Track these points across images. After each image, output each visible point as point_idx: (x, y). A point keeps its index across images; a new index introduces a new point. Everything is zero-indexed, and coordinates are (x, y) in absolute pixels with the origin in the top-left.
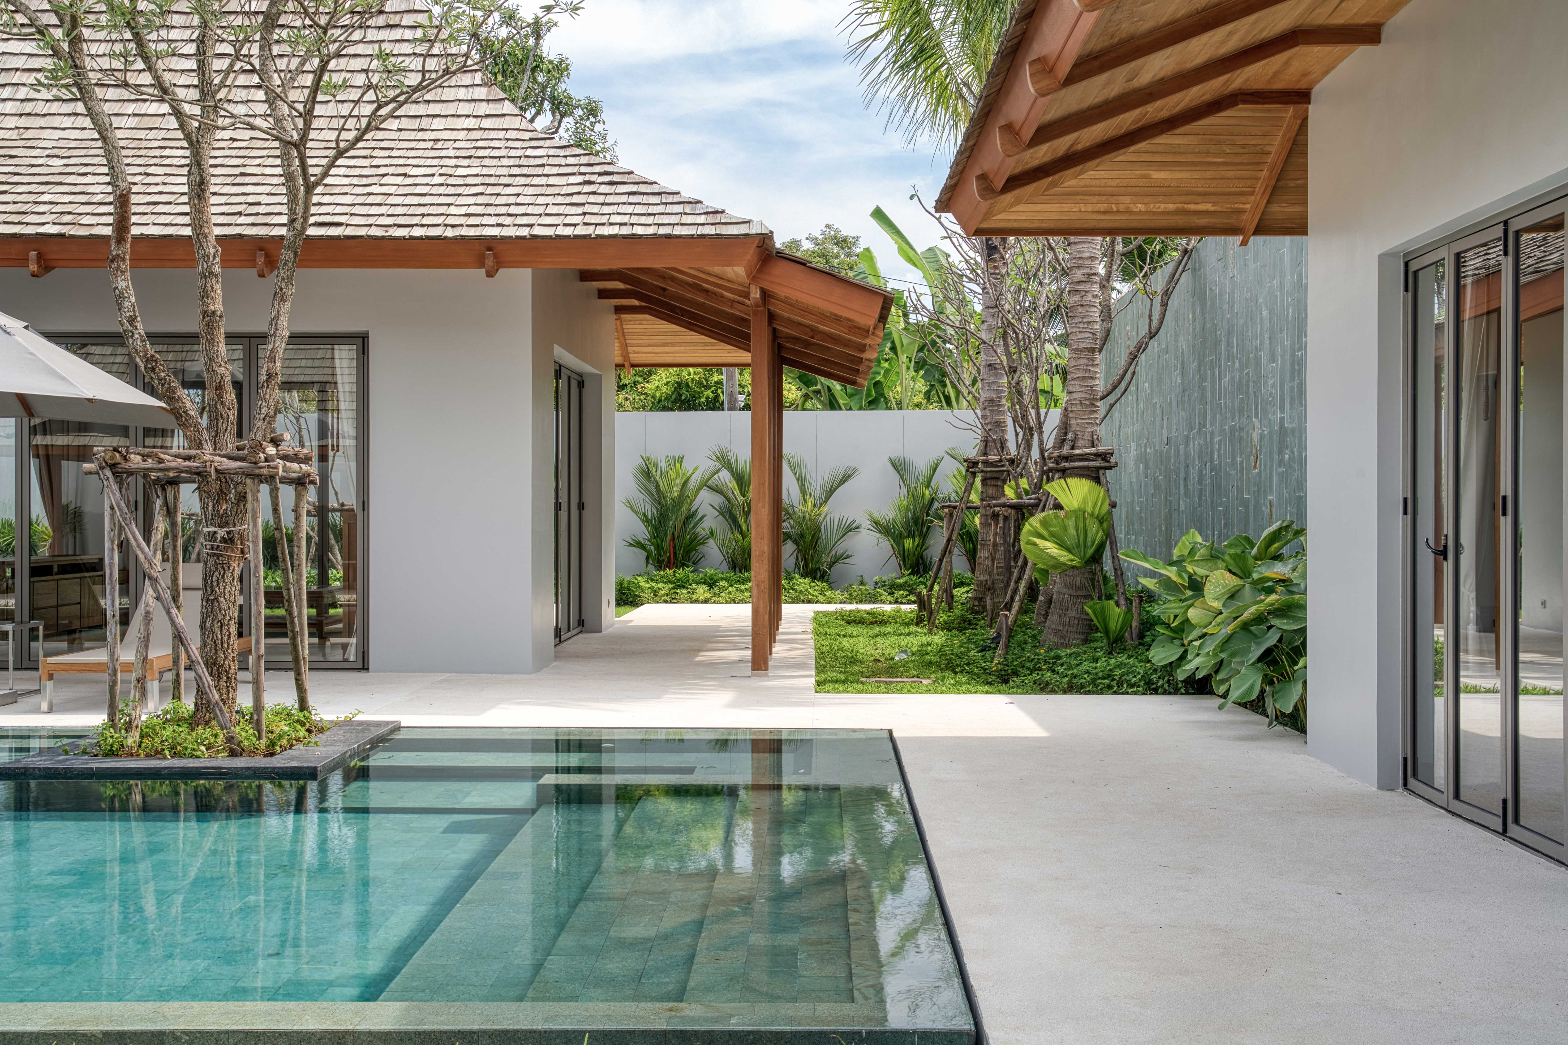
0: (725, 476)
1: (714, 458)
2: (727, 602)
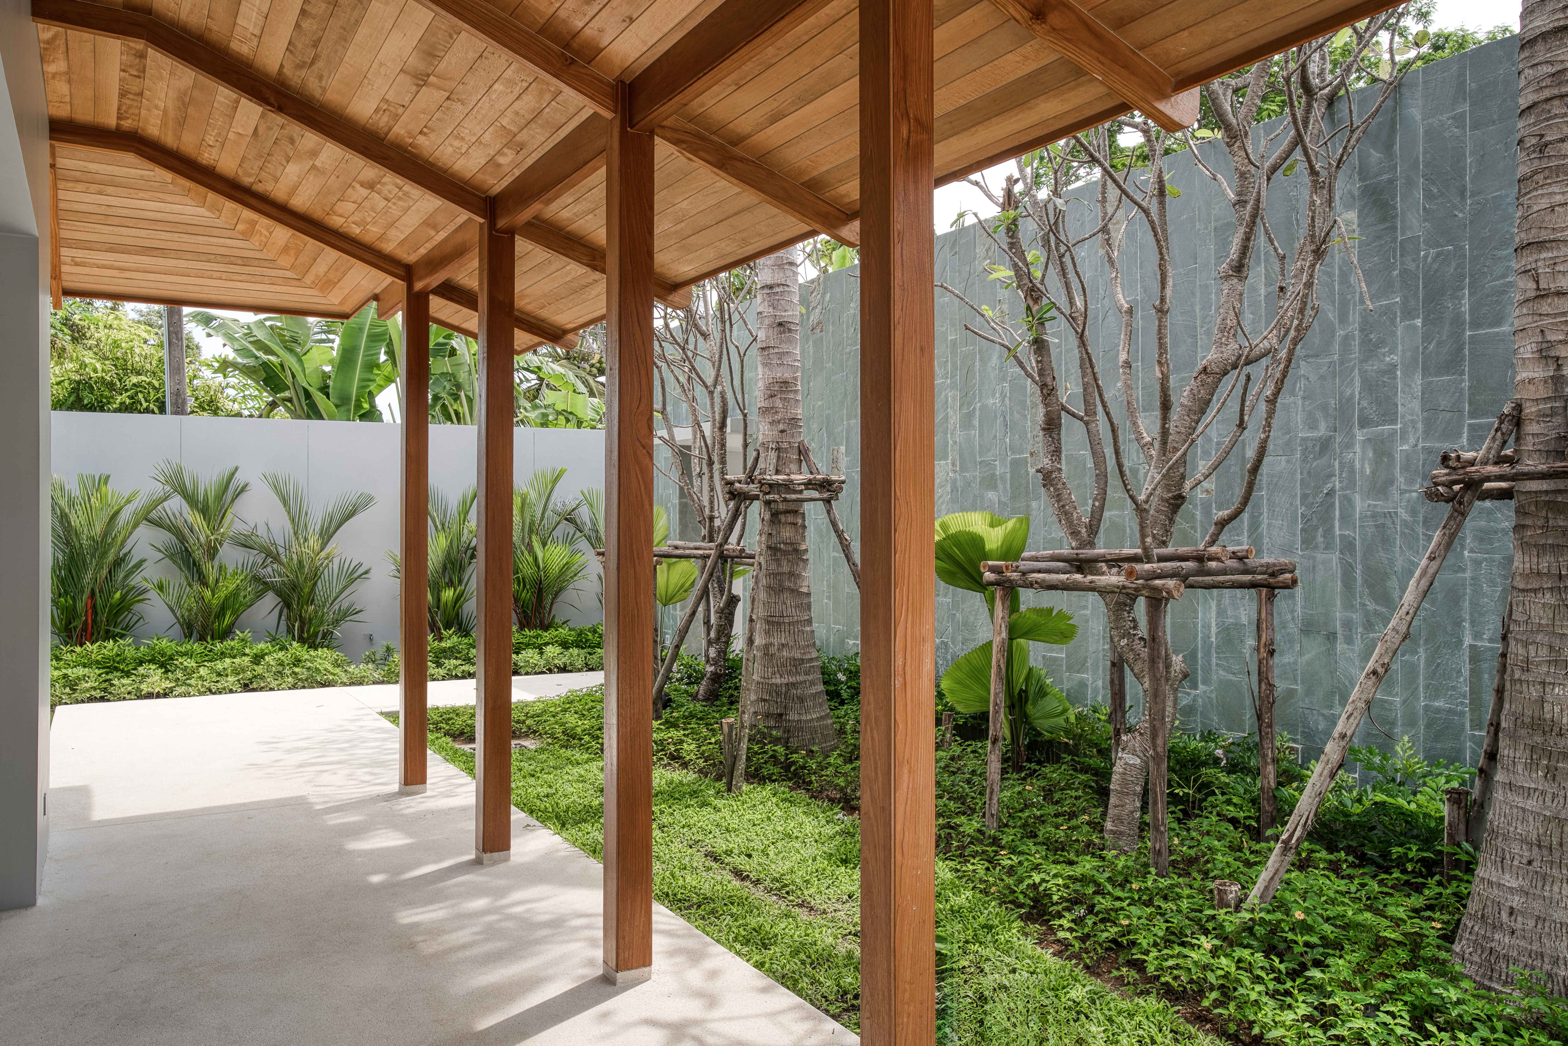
0: (176, 505)
1: (162, 479)
2: (201, 694)
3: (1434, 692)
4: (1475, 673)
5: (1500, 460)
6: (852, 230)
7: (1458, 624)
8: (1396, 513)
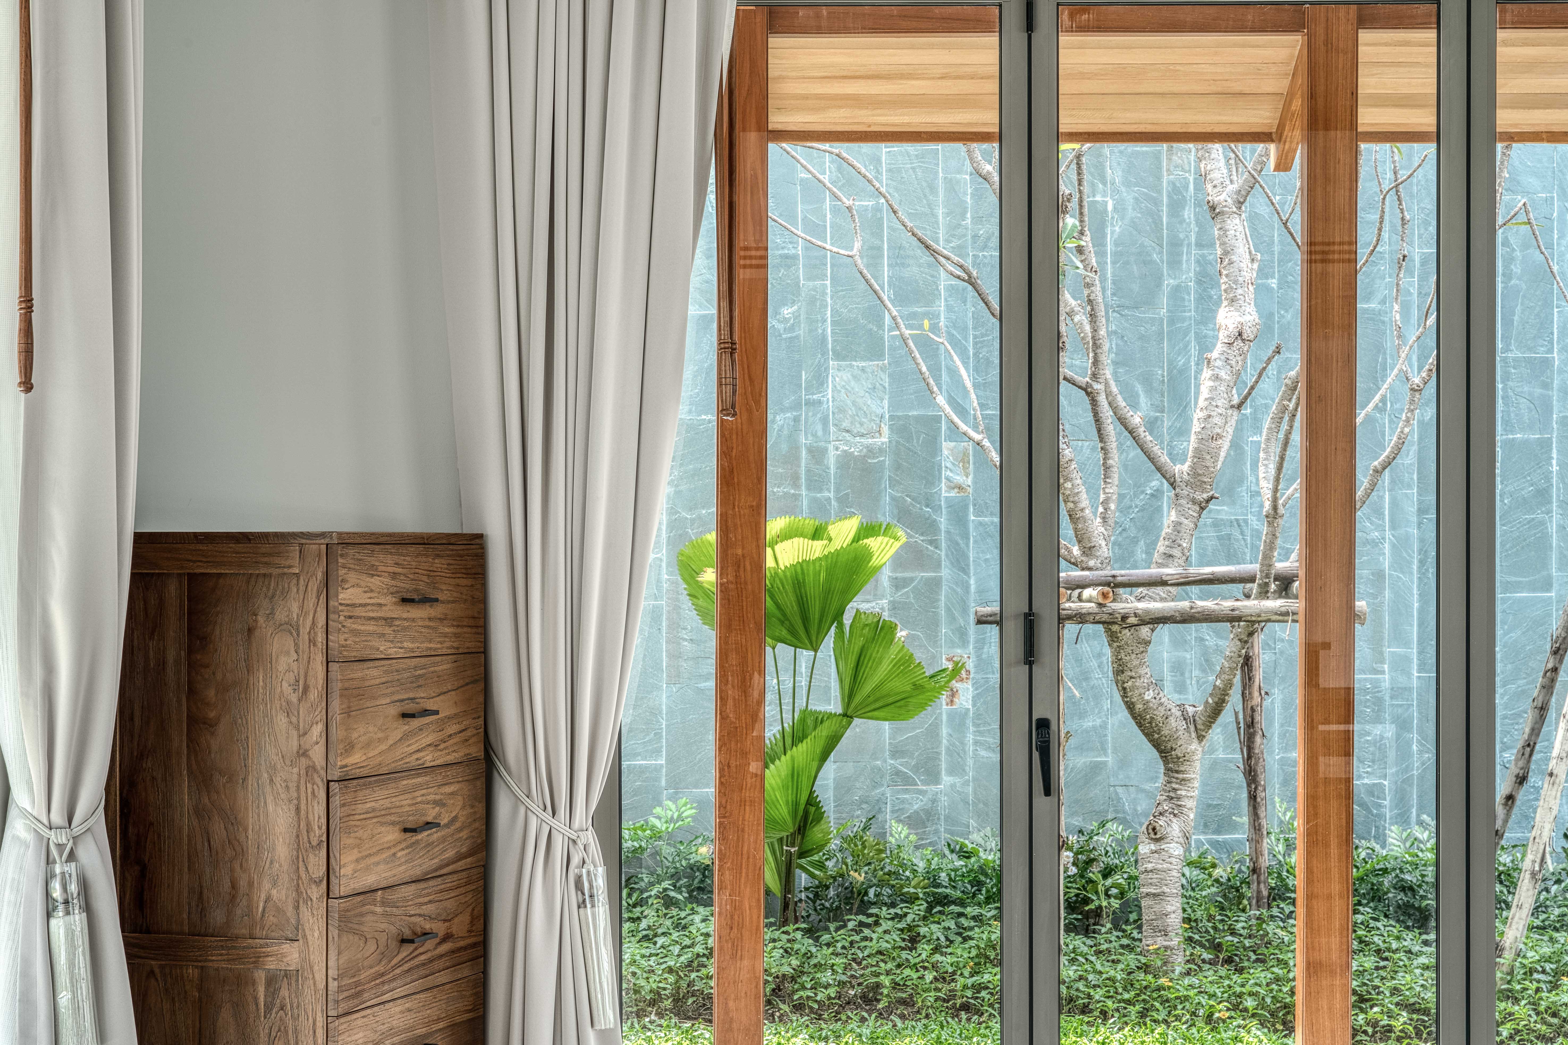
8: (1246, 521)
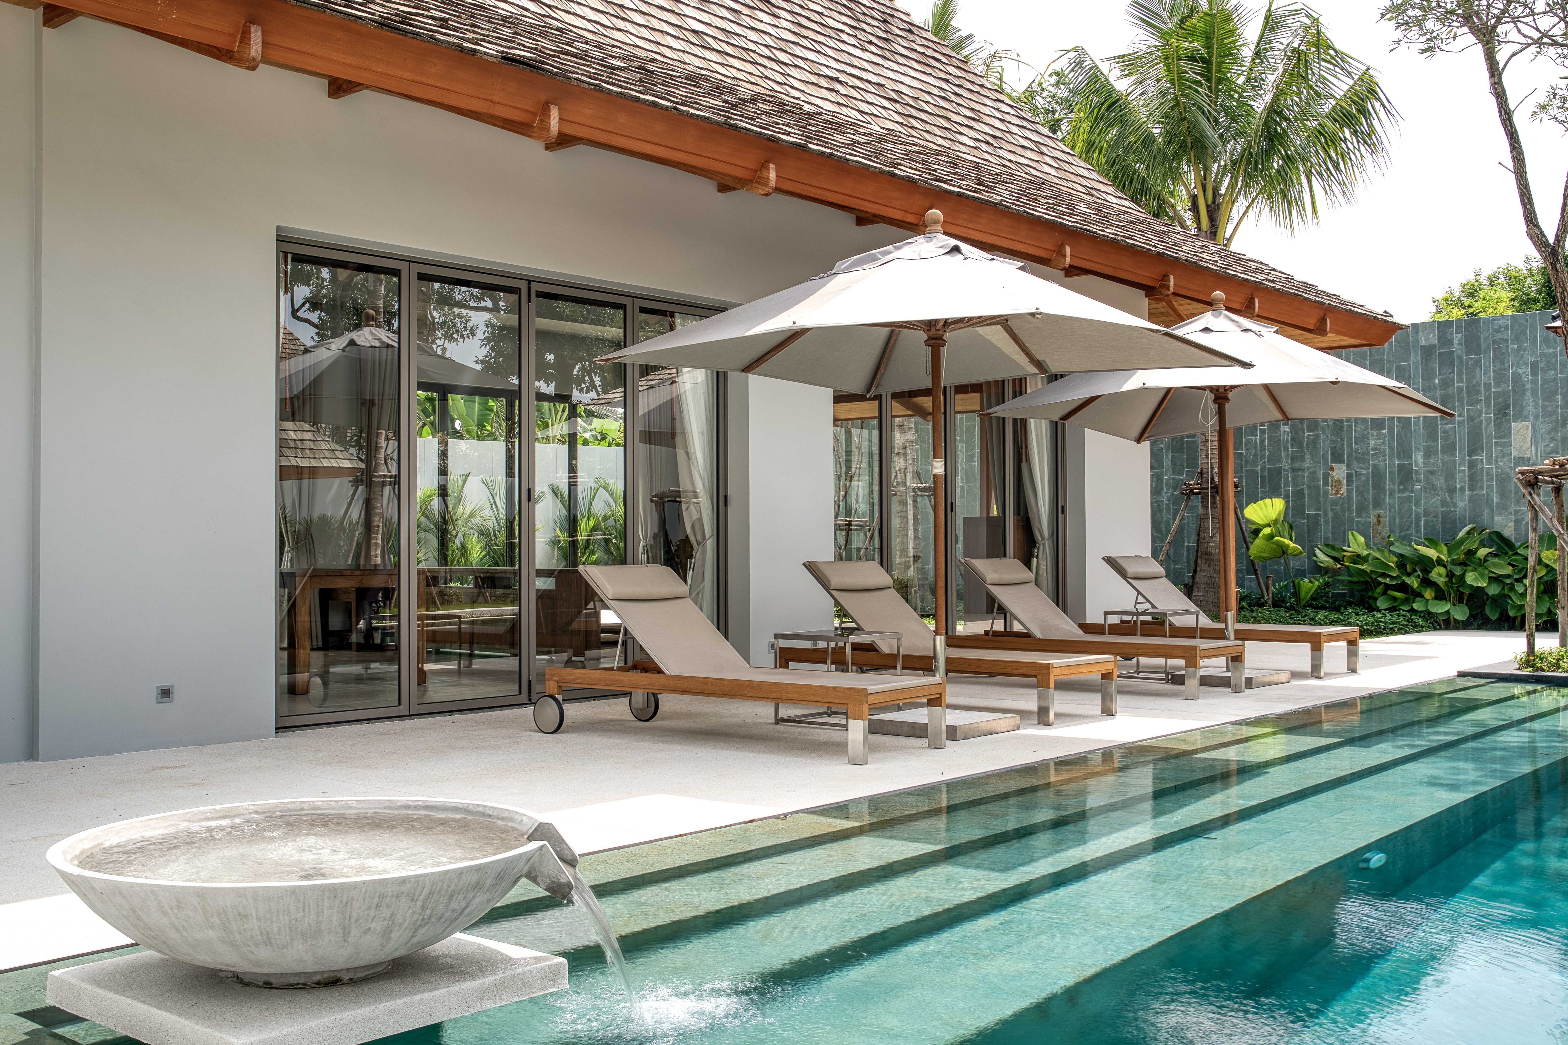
3: (1176, 563)
4: (1188, 554)
5: (1198, 484)
6: (930, 417)
7: (1183, 539)
